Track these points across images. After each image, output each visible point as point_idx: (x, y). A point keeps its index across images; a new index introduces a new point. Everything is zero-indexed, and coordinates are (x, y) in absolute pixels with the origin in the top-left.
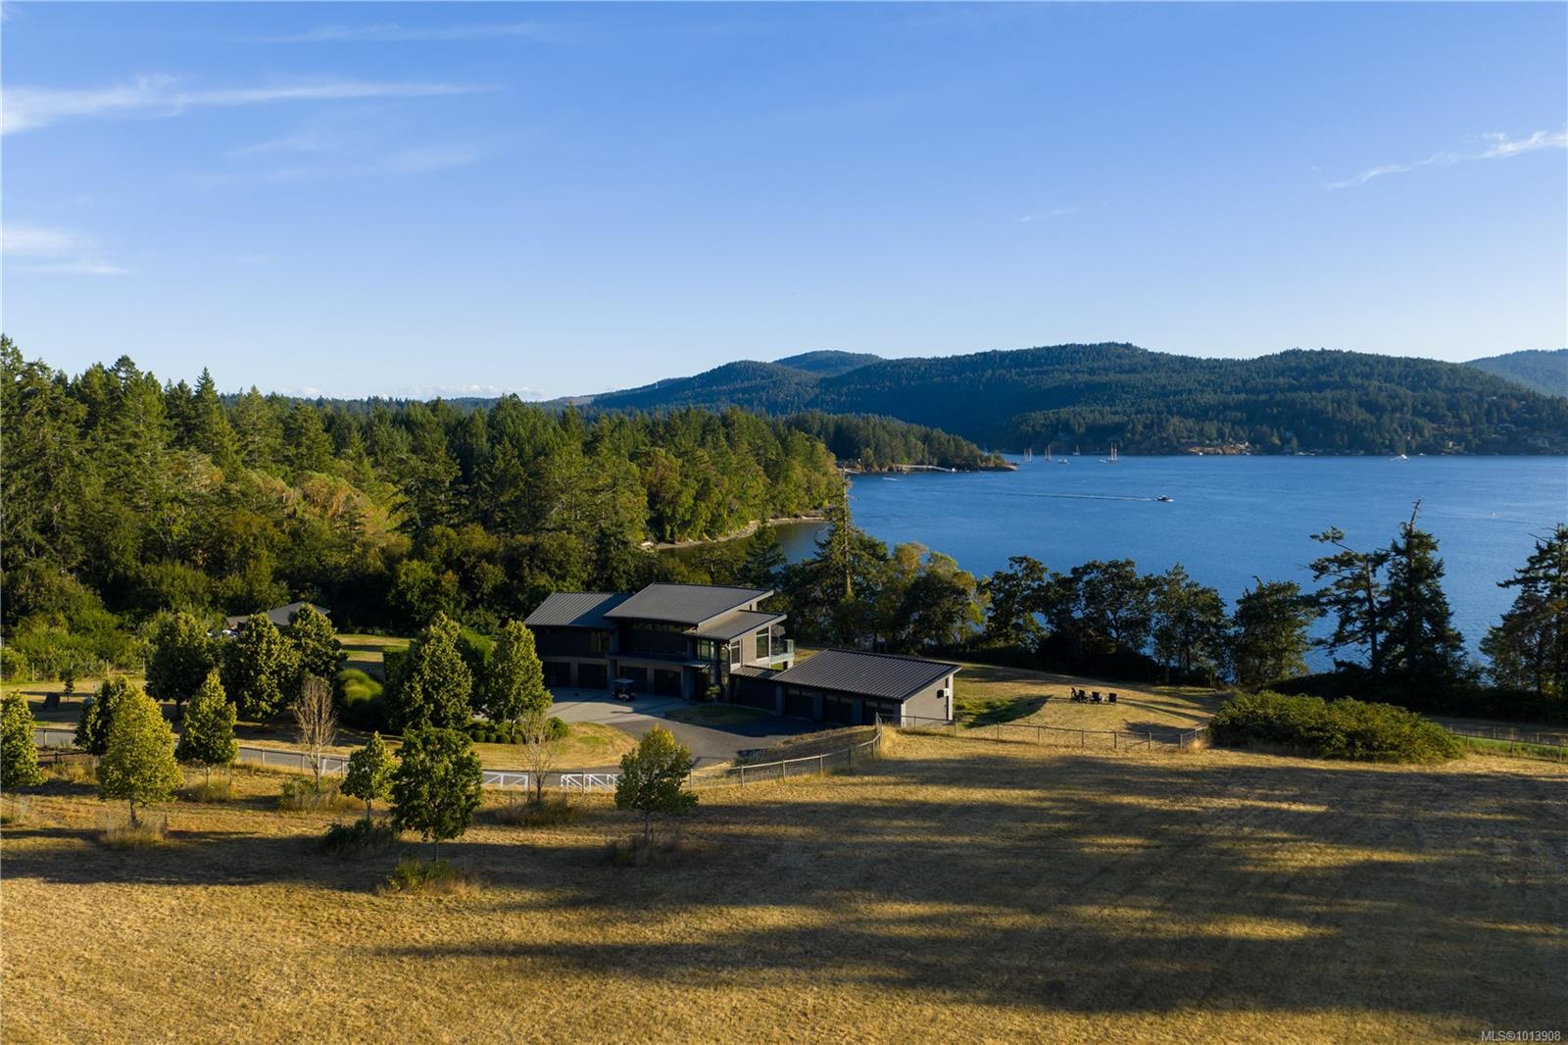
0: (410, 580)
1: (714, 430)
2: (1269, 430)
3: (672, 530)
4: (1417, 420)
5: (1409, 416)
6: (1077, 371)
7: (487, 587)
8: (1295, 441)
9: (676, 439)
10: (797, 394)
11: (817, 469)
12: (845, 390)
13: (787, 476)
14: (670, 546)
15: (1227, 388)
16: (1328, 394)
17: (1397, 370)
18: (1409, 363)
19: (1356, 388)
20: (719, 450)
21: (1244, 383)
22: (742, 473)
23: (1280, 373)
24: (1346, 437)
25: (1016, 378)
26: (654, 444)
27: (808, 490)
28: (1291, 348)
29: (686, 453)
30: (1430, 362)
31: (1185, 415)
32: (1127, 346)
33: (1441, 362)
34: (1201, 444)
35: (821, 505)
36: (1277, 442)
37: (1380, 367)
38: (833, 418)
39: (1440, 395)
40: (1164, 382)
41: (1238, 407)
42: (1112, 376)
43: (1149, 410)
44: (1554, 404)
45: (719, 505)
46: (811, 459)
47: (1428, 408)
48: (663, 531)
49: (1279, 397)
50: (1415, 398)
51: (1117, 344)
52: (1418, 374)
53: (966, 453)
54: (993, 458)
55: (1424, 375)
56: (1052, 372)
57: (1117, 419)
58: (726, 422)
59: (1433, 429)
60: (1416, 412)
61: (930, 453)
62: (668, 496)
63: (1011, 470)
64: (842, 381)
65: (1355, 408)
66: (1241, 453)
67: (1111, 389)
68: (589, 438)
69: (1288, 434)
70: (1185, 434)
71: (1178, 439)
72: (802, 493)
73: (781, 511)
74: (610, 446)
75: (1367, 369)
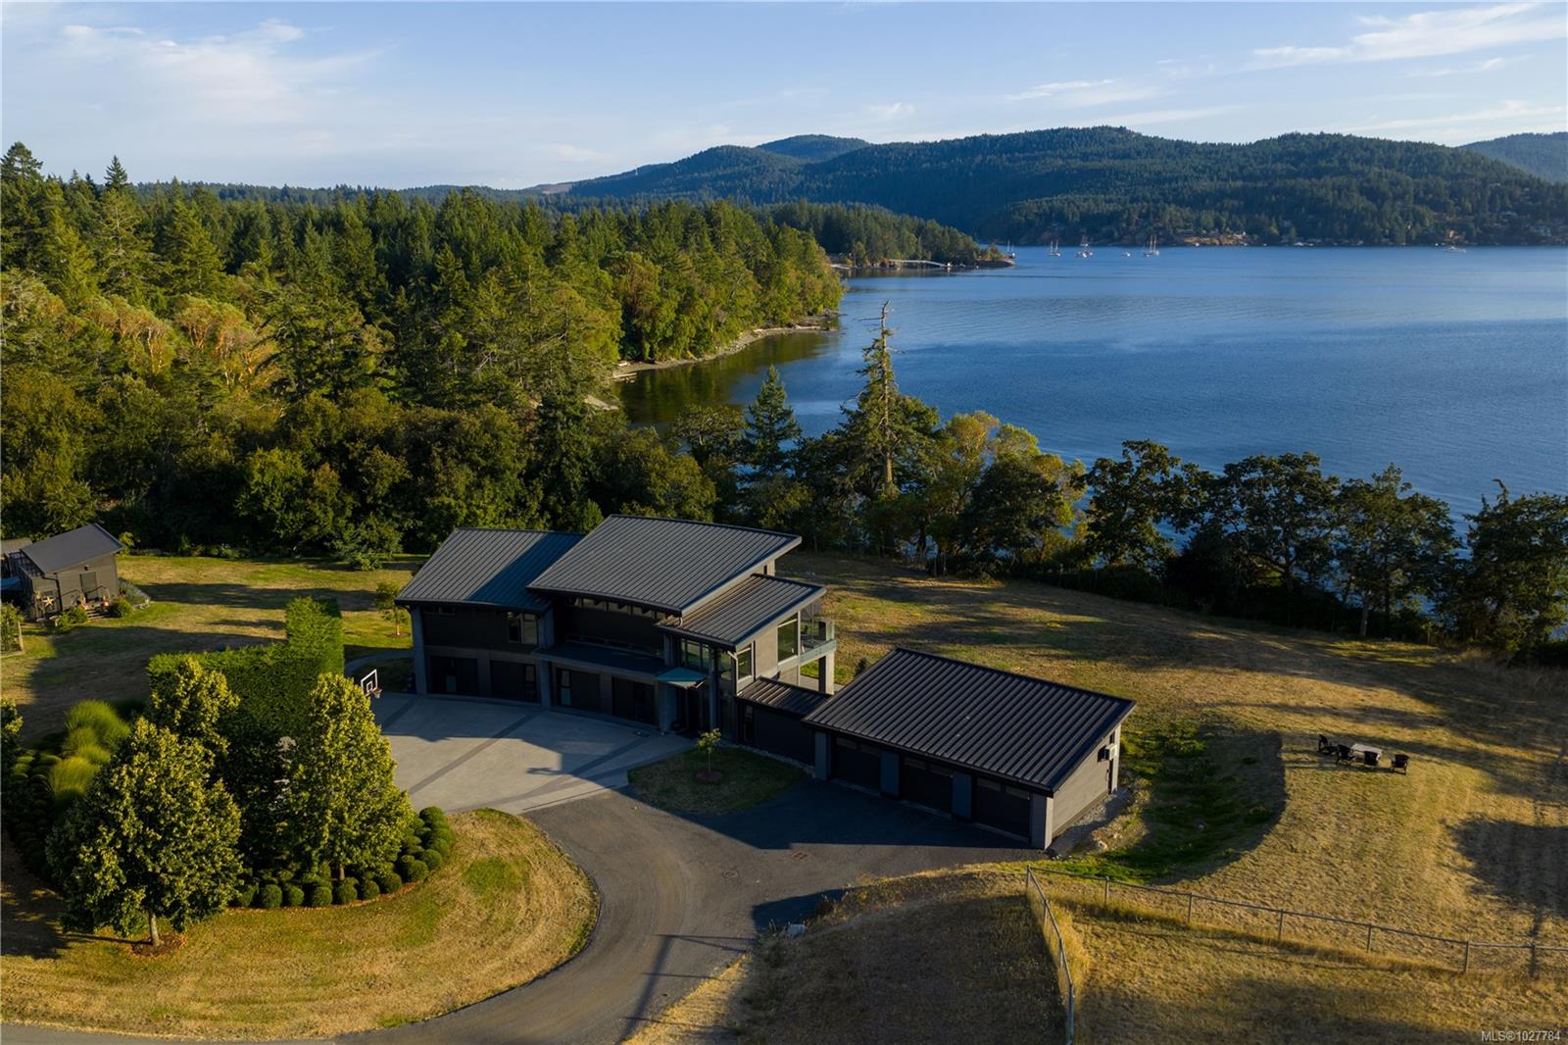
0: (267, 479)
1: (697, 228)
2: (1267, 220)
3: (651, 348)
4: (1419, 208)
5: (1411, 205)
6: (1070, 157)
7: (382, 488)
8: (1293, 231)
9: (654, 241)
10: (782, 180)
11: (811, 271)
12: (831, 177)
13: (780, 280)
14: (649, 366)
15: (1224, 175)
16: (1328, 180)
17: (1398, 155)
18: (1410, 148)
19: (1356, 174)
20: (704, 254)
21: (1242, 168)
22: (731, 280)
23: (1278, 158)
24: (1346, 227)
25: (1007, 163)
26: (629, 246)
27: (802, 295)
28: (1289, 132)
29: (665, 258)
30: (1432, 146)
31: (1181, 203)
32: (1122, 130)
33: (1443, 147)
34: (1198, 234)
35: (815, 311)
36: (1275, 231)
37: (1381, 152)
38: (821, 208)
39: (1443, 183)
40: (1159, 168)
41: (1235, 194)
42: (1106, 162)
43: (1144, 198)
44: (1558, 191)
45: (705, 318)
46: (804, 258)
47: (1430, 196)
48: (641, 348)
49: (1278, 184)
50: (1418, 185)
51: (1110, 128)
52: (1419, 159)
53: (961, 246)
54: (989, 252)
55: (1426, 161)
56: (1044, 157)
57: (1111, 207)
58: (711, 219)
59: (1434, 217)
60: (1418, 200)
61: (924, 247)
62: (647, 309)
63: (1008, 265)
64: (829, 167)
65: (1356, 195)
66: (1238, 244)
67: (1105, 176)
68: (552, 242)
69: (1287, 223)
70: (1182, 224)
71: (1174, 229)
72: (795, 299)
73: (774, 319)
74: (576, 252)
75: (1368, 154)
